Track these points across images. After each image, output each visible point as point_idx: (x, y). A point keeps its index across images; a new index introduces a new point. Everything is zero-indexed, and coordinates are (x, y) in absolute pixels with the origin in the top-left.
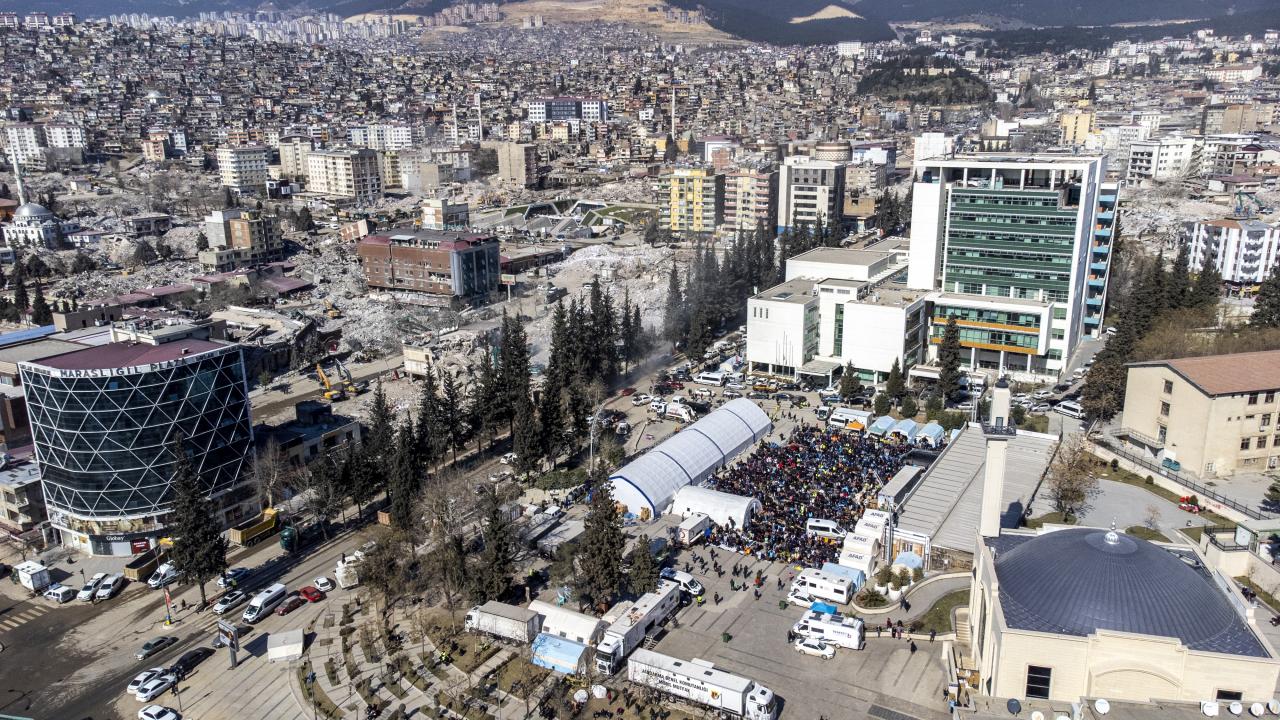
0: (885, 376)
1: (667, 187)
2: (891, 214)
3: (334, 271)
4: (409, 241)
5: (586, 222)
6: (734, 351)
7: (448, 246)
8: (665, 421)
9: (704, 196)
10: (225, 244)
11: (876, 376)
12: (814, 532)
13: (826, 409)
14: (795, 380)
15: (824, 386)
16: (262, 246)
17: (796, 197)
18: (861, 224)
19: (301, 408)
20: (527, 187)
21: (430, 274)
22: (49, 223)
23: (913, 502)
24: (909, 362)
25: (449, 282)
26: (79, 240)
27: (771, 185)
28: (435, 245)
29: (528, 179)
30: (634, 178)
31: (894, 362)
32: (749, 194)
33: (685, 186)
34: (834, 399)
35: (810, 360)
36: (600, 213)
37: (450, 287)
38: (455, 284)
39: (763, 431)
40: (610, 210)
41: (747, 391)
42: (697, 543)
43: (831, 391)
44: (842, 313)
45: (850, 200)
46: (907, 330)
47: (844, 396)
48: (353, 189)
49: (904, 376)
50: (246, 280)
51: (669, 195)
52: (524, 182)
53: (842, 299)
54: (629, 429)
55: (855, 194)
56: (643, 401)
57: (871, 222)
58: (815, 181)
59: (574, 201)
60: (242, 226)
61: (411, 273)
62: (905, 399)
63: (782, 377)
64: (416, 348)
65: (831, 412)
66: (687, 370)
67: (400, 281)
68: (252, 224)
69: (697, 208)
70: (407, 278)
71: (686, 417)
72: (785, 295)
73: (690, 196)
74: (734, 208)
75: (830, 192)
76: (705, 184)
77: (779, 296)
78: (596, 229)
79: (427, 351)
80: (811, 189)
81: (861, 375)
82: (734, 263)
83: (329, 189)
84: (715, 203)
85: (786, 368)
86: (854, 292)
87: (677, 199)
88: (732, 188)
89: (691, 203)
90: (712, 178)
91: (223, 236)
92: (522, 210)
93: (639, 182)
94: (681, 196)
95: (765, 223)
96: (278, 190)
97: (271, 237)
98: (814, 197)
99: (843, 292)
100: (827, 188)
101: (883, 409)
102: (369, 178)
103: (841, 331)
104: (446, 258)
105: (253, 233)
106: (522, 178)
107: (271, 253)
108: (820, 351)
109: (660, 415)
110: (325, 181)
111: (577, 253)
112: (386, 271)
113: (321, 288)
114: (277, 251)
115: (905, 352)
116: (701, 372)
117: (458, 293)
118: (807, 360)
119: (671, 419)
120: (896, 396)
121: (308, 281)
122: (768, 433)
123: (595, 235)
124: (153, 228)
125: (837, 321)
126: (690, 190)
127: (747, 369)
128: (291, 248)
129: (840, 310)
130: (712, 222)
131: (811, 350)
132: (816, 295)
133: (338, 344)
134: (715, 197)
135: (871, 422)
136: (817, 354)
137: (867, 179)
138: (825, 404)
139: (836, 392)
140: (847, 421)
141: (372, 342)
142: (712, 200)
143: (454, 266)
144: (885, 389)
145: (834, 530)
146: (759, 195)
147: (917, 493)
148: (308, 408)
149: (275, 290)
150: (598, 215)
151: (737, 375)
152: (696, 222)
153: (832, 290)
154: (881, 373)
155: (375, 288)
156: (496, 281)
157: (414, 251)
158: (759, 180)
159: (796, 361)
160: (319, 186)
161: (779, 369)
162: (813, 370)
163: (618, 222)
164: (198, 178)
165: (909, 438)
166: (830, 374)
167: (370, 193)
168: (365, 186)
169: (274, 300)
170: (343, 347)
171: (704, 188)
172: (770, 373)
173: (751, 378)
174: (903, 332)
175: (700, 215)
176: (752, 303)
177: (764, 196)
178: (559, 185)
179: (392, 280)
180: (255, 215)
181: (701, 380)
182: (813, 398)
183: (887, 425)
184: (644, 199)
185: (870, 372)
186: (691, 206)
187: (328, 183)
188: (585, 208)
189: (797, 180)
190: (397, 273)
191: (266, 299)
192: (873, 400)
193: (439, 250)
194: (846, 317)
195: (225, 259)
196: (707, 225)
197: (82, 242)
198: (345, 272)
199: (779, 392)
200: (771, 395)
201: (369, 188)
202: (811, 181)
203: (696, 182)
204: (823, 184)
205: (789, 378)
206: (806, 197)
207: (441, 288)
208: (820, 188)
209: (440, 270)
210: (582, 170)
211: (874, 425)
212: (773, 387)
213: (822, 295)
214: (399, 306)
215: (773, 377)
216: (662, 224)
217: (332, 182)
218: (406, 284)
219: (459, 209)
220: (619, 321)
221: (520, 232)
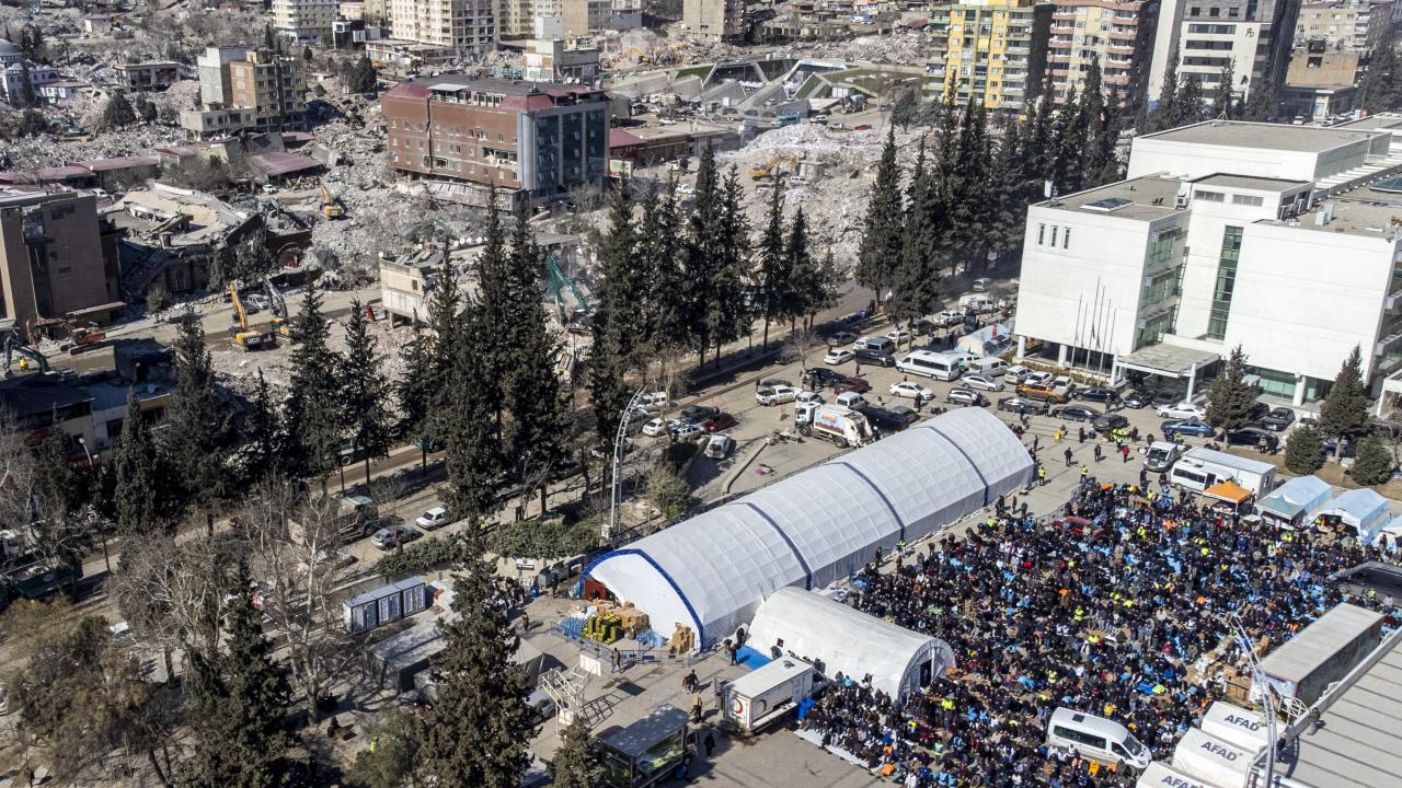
0: (1321, 387)
1: (942, 26)
2: (1389, 80)
3: (361, 147)
4: (458, 94)
5: (804, 93)
6: (999, 316)
7: (516, 102)
8: (809, 441)
9: (1010, 43)
10: (220, 100)
11: (1300, 387)
12: (1065, 742)
13: (1167, 447)
14: (1112, 381)
15: (1173, 398)
16: (273, 107)
17: (1190, 44)
18: (1322, 105)
19: (122, 350)
20: (724, 39)
21: (487, 152)
22: (16, 67)
23: (1350, 704)
24: (1386, 364)
25: (514, 166)
26: (53, 94)
27: (1141, 23)
28: (496, 100)
29: (727, 26)
30: (905, 29)
31: (1347, 356)
32: (1096, 40)
33: (975, 24)
34: (1191, 428)
35: (1152, 343)
36: (828, 77)
37: (515, 175)
38: (522, 171)
39: (1014, 480)
40: (849, 75)
41: (1003, 395)
42: (771, 727)
43: (1187, 409)
44: (1237, 245)
45: (1306, 57)
46: (1391, 291)
47: (1216, 423)
48: (450, 35)
49: (1369, 393)
50: (223, 155)
51: (945, 40)
52: (721, 32)
53: (1242, 215)
54: (731, 449)
55: (1317, 48)
56: (777, 396)
57: (1343, 100)
58: (1233, 14)
59: (795, 61)
60: (246, 71)
61: (459, 149)
62: (1363, 442)
63: (1086, 373)
64: (399, 268)
65: (1177, 456)
66: (889, 343)
67: (442, 163)
68: (259, 71)
69: (995, 67)
70: (451, 157)
71: (852, 436)
72: (1114, 202)
73: (983, 44)
74: (1065, 66)
75: (1263, 34)
76: (1015, 22)
77: (1100, 204)
78: (817, 104)
79: (415, 274)
80: (1222, 30)
81: (1264, 383)
82: (1027, 143)
83: (418, 35)
84: (1030, 58)
85: (1096, 355)
86: (1272, 201)
87: (959, 48)
88: (1064, 29)
89: (985, 55)
90: (1030, 9)
91: (219, 87)
92: (702, 72)
93: (913, 35)
94: (967, 42)
95: (1122, 94)
96: (348, 36)
97: (289, 93)
98: (1228, 46)
99: (1247, 200)
100: (1256, 27)
101: (1305, 457)
102: (475, 17)
103: (1229, 286)
104: (511, 123)
105: (260, 84)
106: (718, 26)
107: (288, 118)
108: (1178, 326)
109: (800, 426)
110: (412, 22)
111: (765, 137)
112: (422, 144)
113: (336, 172)
114: (297, 116)
115: (1381, 337)
116: (913, 349)
117: (527, 186)
118: (1144, 340)
119: (822, 436)
120: (1342, 434)
121: (318, 160)
122: (1022, 487)
123: (811, 113)
124: (153, 80)
125: (1223, 263)
126: (984, 31)
127: (1014, 353)
128: (320, 113)
129: (1233, 239)
130: (1019, 91)
131: (1155, 321)
132: (1182, 204)
133: (301, 257)
134: (1031, 44)
135: (1269, 484)
136: (1171, 331)
137: (1349, 29)
138: (1169, 438)
139: (1199, 414)
140: (1211, 478)
141: (357, 256)
142: (1024, 50)
143: (523, 139)
144: (1316, 416)
145: (1115, 747)
146: (1115, 41)
147: (1365, 681)
148: (128, 351)
149: (263, 171)
150: (825, 82)
151: (987, 361)
152: (990, 91)
153: (1220, 197)
154: (1311, 382)
155: (406, 173)
156: (601, 171)
157: (463, 110)
158: (1119, 13)
159: (1120, 342)
160: (405, 29)
161: (1079, 356)
162: (1152, 363)
163: (857, 92)
164: (252, 19)
165: (1363, 533)
166: (1191, 374)
167: (476, 42)
168: (469, 31)
169: (259, 186)
170: (310, 261)
171: (1011, 29)
172: (1062, 362)
173: (1015, 369)
174: (1381, 294)
175: (998, 79)
176: (1037, 215)
177: (1128, 42)
178: (779, 38)
179: (429, 160)
180: (266, 57)
181: (910, 366)
182: (1145, 420)
183: (1306, 495)
184: (917, 61)
185: (1288, 379)
186: (983, 62)
187: (418, 25)
188: (808, 68)
189: (1195, 12)
190: (437, 149)
191: (248, 184)
192: (1283, 439)
193: (502, 110)
194: (1245, 258)
195: (215, 122)
196: (1010, 98)
197: (58, 97)
198: (378, 149)
199: (1072, 403)
200: (1052, 407)
201: (476, 35)
202: (1224, 13)
203: (997, 17)
204: (1249, 18)
205: (1099, 377)
206: (1209, 45)
207: (502, 176)
208: (1242, 27)
209: (502, 145)
210: (825, 17)
211: (1275, 495)
212: (1060, 391)
213: (1198, 207)
214: (433, 205)
215: (1066, 372)
216: (926, 93)
217: (423, 24)
218: (449, 167)
219: (582, 59)
220: (755, 237)
221: (686, 104)
